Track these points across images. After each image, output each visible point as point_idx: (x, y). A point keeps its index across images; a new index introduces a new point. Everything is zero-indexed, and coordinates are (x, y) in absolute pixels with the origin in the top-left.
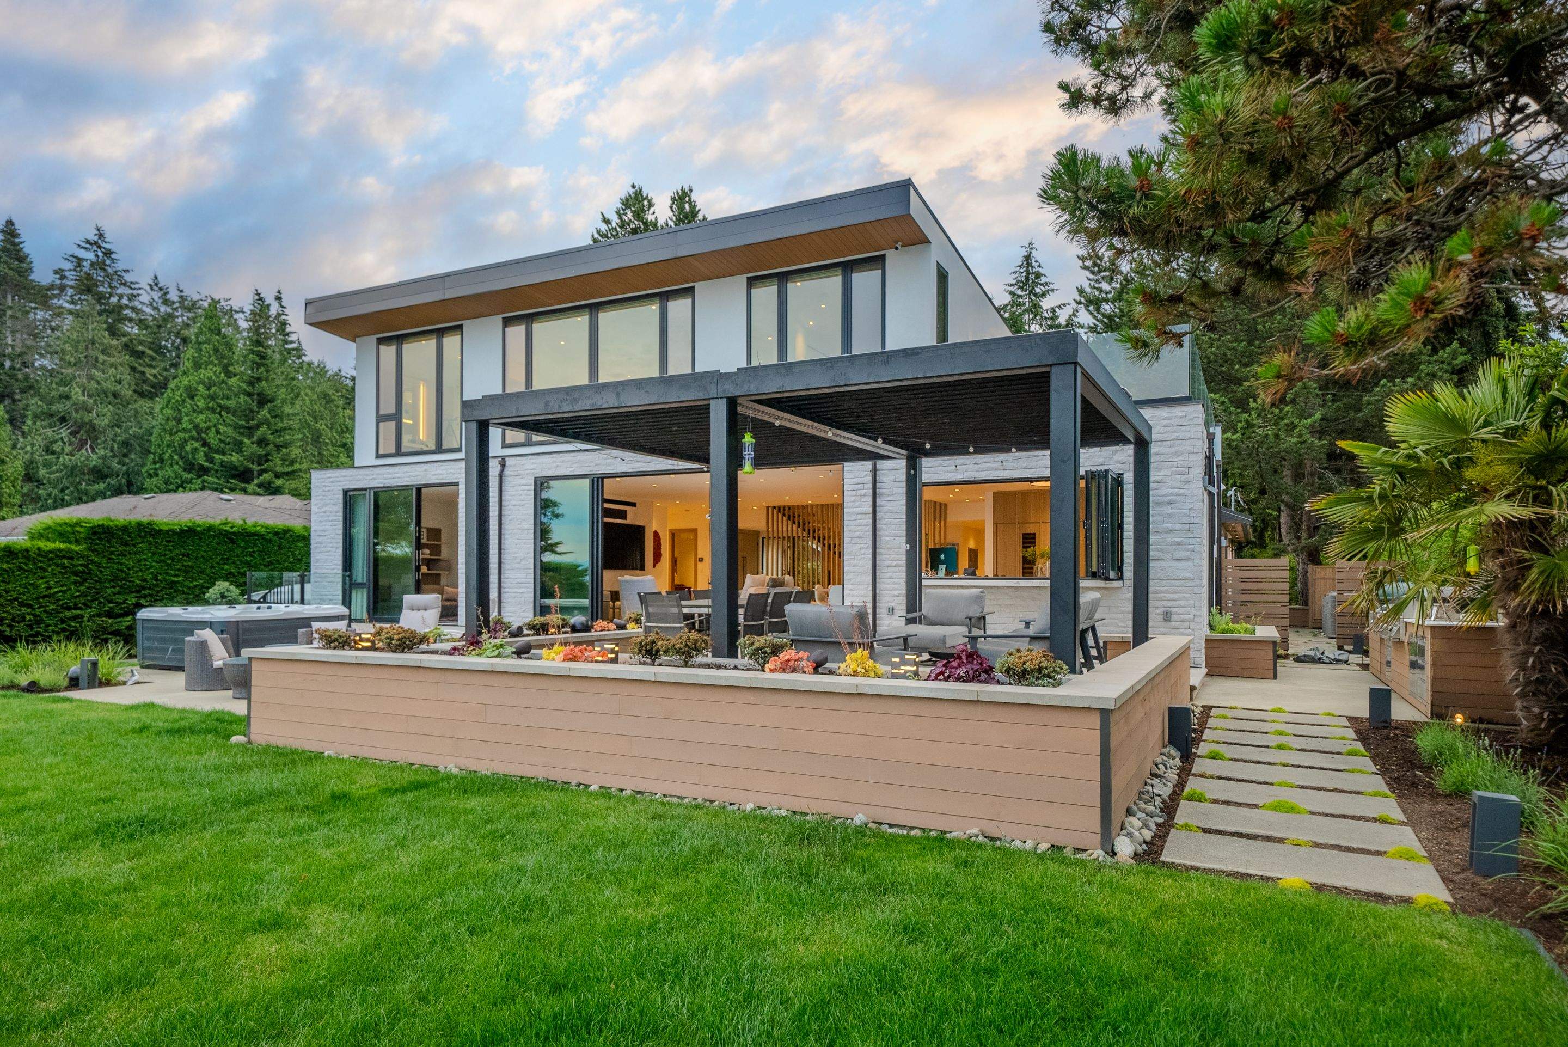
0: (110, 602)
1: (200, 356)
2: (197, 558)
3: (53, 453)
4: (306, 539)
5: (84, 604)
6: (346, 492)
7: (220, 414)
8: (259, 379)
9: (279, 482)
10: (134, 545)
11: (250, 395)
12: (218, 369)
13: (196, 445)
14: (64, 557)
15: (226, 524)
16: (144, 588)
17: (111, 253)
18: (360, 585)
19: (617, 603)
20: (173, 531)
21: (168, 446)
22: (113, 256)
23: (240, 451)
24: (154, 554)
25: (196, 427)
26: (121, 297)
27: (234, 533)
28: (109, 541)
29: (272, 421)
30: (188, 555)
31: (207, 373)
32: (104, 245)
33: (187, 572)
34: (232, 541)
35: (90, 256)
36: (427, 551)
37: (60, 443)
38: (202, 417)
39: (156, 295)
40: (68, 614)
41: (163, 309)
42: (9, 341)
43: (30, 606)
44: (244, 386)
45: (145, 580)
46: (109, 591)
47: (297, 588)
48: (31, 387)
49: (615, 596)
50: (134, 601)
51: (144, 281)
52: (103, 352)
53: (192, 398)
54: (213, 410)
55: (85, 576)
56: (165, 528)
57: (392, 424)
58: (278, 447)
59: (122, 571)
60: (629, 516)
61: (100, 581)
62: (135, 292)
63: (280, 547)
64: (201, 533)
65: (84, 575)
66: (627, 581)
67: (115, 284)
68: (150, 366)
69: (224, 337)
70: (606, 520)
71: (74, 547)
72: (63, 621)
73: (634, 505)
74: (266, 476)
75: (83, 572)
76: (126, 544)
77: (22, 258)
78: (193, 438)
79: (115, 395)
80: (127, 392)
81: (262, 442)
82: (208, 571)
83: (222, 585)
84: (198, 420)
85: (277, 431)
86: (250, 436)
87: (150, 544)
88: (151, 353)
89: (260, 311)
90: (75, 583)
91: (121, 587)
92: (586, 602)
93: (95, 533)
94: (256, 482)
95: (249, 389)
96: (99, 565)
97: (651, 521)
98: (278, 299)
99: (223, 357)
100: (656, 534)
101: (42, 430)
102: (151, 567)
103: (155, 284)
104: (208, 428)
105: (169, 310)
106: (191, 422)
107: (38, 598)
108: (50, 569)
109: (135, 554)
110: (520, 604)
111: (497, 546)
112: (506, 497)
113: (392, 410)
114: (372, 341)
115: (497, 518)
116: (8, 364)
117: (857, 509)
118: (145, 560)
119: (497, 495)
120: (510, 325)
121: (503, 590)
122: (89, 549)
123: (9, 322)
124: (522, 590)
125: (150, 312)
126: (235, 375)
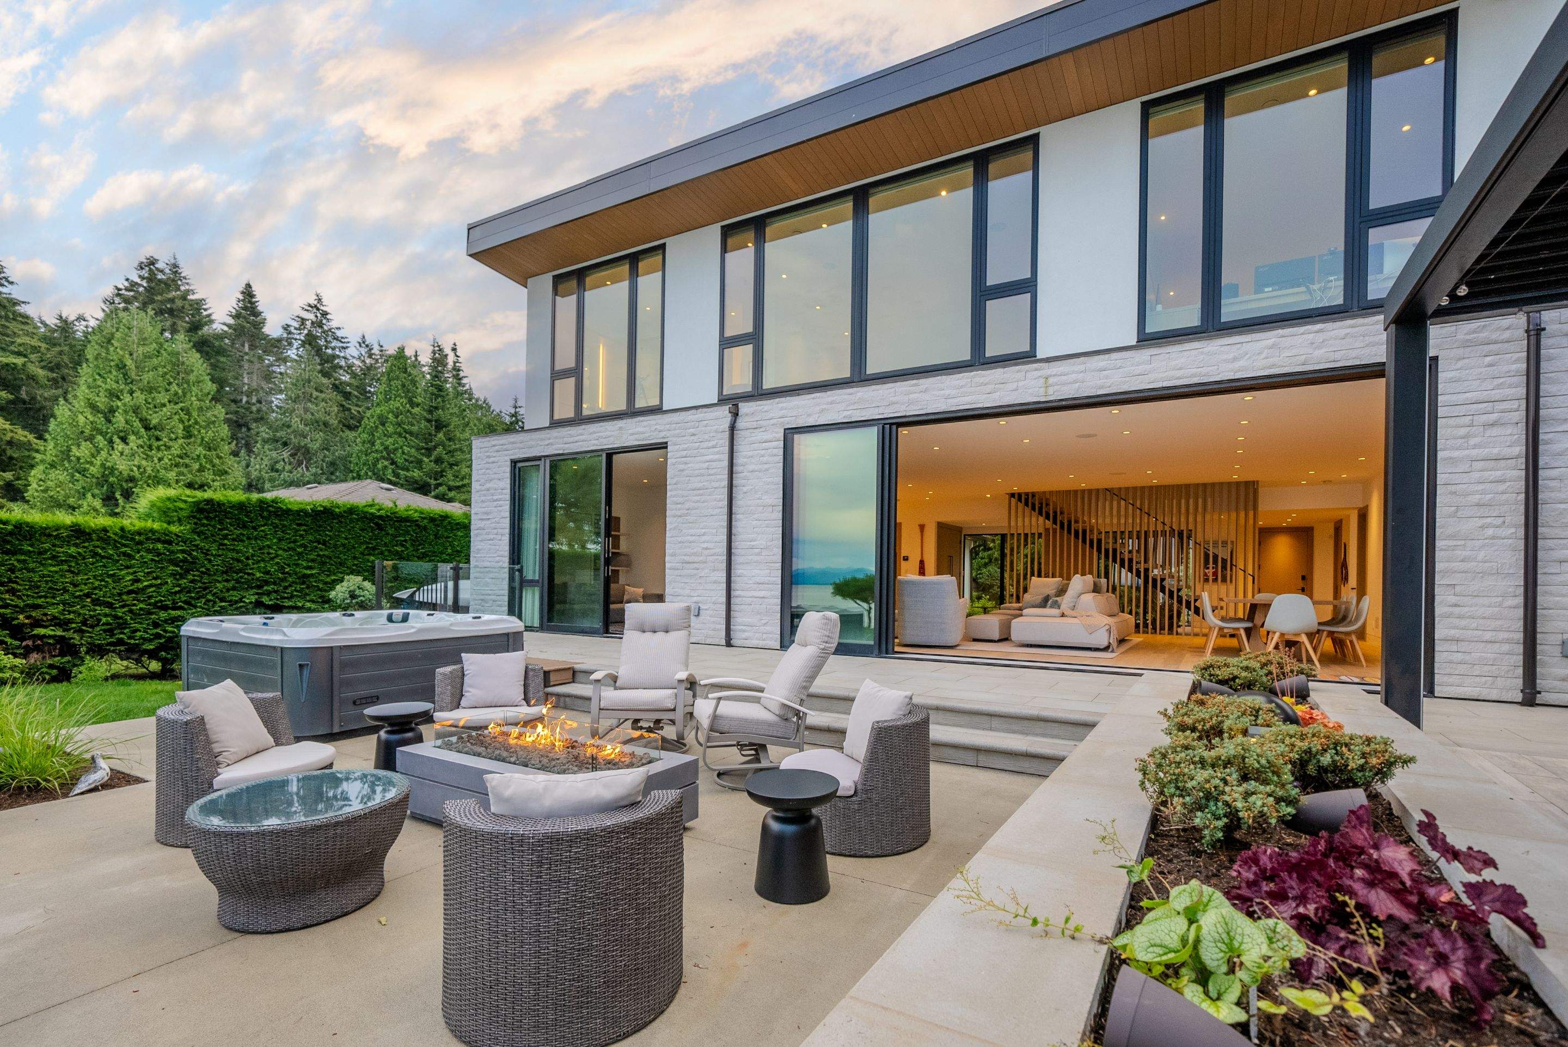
0: (222, 600)
1: (390, 390)
2: (335, 546)
3: (277, 471)
4: (466, 527)
5: (186, 602)
6: (514, 463)
7: (405, 438)
8: (436, 408)
9: (451, 494)
10: (255, 528)
11: (429, 421)
12: (404, 401)
13: (386, 463)
14: (159, 540)
15: (371, 506)
16: (267, 583)
17: (327, 314)
18: (532, 583)
20: (304, 511)
21: (364, 464)
22: (328, 317)
23: (421, 468)
24: (280, 540)
25: (386, 448)
26: (333, 349)
27: (380, 517)
28: (221, 522)
29: (447, 443)
30: (324, 543)
31: (395, 404)
32: (322, 308)
33: (324, 563)
34: (380, 527)
35: (311, 316)
37: (282, 463)
38: (391, 440)
39: (363, 351)
40: (163, 615)
41: (368, 361)
42: (246, 381)
43: (110, 605)
44: (425, 414)
45: (268, 573)
47: (451, 584)
48: (262, 419)
50: (253, 599)
51: (354, 339)
52: (316, 389)
53: (383, 425)
54: (400, 435)
56: (295, 508)
57: (570, 382)
58: (451, 465)
59: (238, 561)
61: (207, 572)
62: (345, 345)
63: (436, 536)
64: (340, 516)
65: (187, 566)
67: (329, 339)
68: (357, 405)
69: (410, 374)
71: (174, 528)
72: (156, 625)
74: (442, 489)
75: (185, 561)
76: (245, 527)
77: (256, 314)
78: (383, 458)
79: (326, 424)
80: (334, 422)
81: (438, 461)
82: (349, 563)
83: (352, 581)
84: (388, 443)
85: (450, 452)
86: (429, 456)
87: (275, 526)
88: (356, 393)
89: (439, 359)
90: (173, 575)
91: (237, 581)
93: (201, 511)
94: (433, 493)
95: (429, 417)
96: (206, 553)
98: (454, 350)
99: (408, 391)
101: (268, 452)
102: (277, 556)
103: (363, 342)
104: (396, 449)
105: (373, 362)
106: (382, 444)
107: (120, 594)
108: (137, 556)
109: (256, 539)
110: (759, 613)
111: (725, 531)
112: (739, 460)
113: (571, 364)
114: (547, 280)
115: (726, 491)
116: (245, 399)
117: (1474, 452)
118: (269, 547)
119: (726, 457)
120: (732, 235)
121: (733, 593)
122: (194, 531)
123: (246, 366)
124: (762, 594)
125: (357, 363)
126: (418, 405)
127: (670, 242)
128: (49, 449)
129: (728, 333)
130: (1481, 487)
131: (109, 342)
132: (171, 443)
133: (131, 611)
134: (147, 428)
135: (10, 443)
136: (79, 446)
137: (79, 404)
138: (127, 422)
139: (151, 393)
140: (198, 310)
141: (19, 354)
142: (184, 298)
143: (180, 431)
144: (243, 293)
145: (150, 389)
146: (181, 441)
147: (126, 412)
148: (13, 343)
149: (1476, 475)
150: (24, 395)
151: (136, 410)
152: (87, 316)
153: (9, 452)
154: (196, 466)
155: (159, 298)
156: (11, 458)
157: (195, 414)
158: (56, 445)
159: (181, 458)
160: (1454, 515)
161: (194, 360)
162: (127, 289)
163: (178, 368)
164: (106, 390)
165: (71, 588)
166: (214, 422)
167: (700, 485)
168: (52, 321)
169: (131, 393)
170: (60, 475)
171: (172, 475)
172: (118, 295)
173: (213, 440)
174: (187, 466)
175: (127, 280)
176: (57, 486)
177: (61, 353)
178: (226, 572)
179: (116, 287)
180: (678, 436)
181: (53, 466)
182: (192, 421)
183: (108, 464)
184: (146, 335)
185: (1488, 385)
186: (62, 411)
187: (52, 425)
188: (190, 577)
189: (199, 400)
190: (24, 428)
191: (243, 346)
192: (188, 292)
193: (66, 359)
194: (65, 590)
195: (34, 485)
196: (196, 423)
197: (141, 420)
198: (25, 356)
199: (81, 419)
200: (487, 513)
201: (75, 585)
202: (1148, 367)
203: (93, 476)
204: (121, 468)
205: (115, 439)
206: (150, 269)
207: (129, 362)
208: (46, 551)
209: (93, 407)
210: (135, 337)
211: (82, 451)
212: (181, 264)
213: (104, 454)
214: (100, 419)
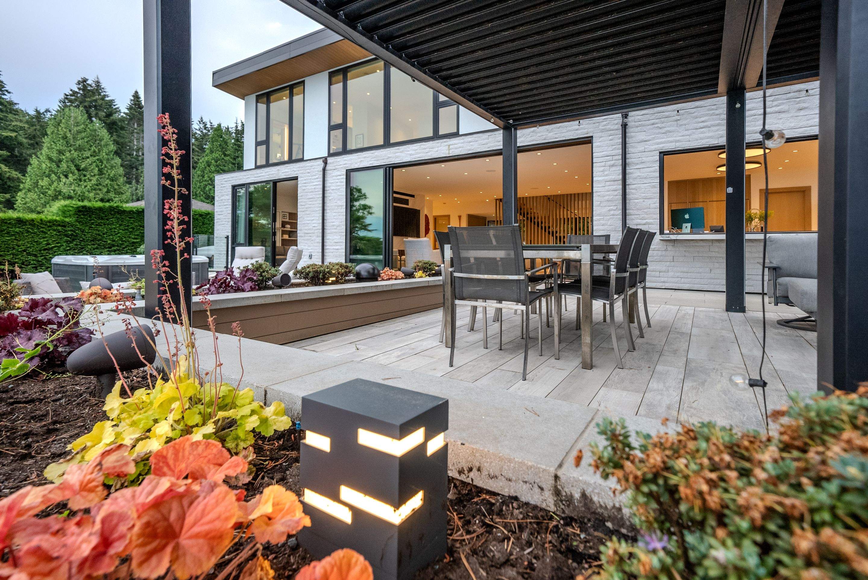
1: (213, 147)
6: (234, 186)
10: (107, 220)
11: (234, 164)
12: (221, 153)
13: (211, 187)
14: (59, 225)
16: (114, 246)
19: (403, 257)
20: (132, 211)
24: (121, 225)
25: (211, 179)
28: (90, 217)
31: (215, 155)
36: (288, 226)
39: (202, 126)
41: (205, 131)
43: (35, 256)
44: (231, 160)
45: (114, 241)
46: (89, 247)
49: (402, 253)
53: (209, 166)
55: (73, 237)
56: (128, 210)
57: (264, 147)
59: (99, 235)
60: (410, 204)
63: (203, 224)
66: (410, 242)
69: (224, 139)
70: (395, 204)
71: (67, 220)
73: (413, 196)
75: (72, 235)
76: (102, 219)
77: (141, 107)
84: (211, 176)
87: (118, 219)
88: (197, 149)
89: (239, 130)
90: (67, 241)
91: (99, 245)
92: (381, 257)
93: (80, 211)
95: (234, 161)
96: (83, 231)
97: (423, 207)
99: (223, 148)
100: (426, 217)
102: (119, 233)
103: (201, 121)
105: (207, 132)
107: (40, 251)
108: (49, 233)
109: (108, 225)
110: (336, 257)
111: (321, 218)
112: (327, 184)
113: (264, 138)
114: (253, 97)
115: (321, 199)
116: (135, 153)
117: (606, 178)
118: (115, 228)
119: (321, 183)
120: (334, 76)
121: (325, 247)
122: (77, 221)
123: (135, 136)
124: (337, 247)
125: (198, 132)
126: (228, 155)
127: (307, 80)
128: (28, 182)
129: (332, 124)
130: (609, 193)
131: (59, 125)
132: (92, 178)
133: (45, 258)
134: (79, 170)
135: (9, 178)
136: (43, 179)
137: (43, 158)
138: (68, 167)
139: (81, 151)
140: (110, 106)
141: (13, 131)
142: (103, 99)
143: (96, 171)
144: (133, 96)
145: (80, 149)
146: (97, 177)
147: (67, 161)
148: (10, 125)
149: (607, 188)
150: (16, 153)
151: (73, 160)
152: (51, 109)
153: (9, 183)
154: (105, 190)
155: (88, 99)
156: (9, 186)
157: (105, 162)
158: (31, 179)
159: (97, 185)
160: (599, 206)
161: (104, 133)
162: (71, 95)
163: (94, 138)
164: (57, 150)
165: (16, 247)
166: (115, 167)
167: (311, 197)
168: (32, 113)
169: (70, 151)
170: (32, 195)
171: (91, 195)
172: (67, 98)
173: (115, 175)
174: (100, 190)
175: (71, 90)
176: (31, 201)
177: (35, 130)
178: (93, 241)
179: (66, 94)
180: (302, 173)
181: (29, 190)
182: (103, 166)
183: (58, 189)
184: (78, 120)
185: (610, 148)
186: (34, 161)
187: (29, 169)
188: (75, 243)
189: (107, 155)
190: (16, 170)
191: (134, 124)
192: (105, 96)
193: (38, 133)
194: (14, 248)
195: (19, 201)
196: (106, 167)
197: (75, 166)
198: (16, 132)
199: (44, 166)
200: (221, 211)
201: (19, 246)
202: (487, 141)
203: (50, 196)
204: (64, 191)
205: (61, 176)
206: (84, 85)
207: (69, 135)
208: (4, 230)
209: (50, 159)
210: (72, 122)
211: (44, 183)
212: (101, 81)
213: (55, 184)
214: (54, 166)
